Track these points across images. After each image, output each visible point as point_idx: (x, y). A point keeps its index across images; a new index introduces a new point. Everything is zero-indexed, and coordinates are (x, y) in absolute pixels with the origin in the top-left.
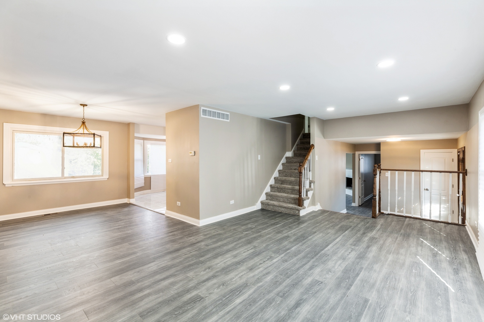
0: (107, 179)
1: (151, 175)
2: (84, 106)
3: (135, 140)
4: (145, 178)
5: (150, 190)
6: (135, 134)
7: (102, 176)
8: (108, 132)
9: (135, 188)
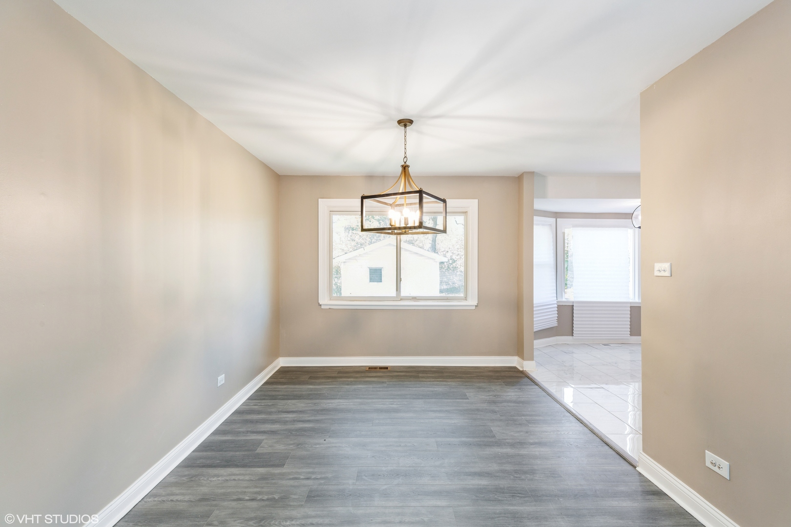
0: (474, 308)
1: (573, 302)
2: (405, 126)
3: (535, 218)
4: (559, 307)
5: (570, 337)
6: (535, 200)
7: (466, 299)
8: (476, 201)
9: (535, 330)
